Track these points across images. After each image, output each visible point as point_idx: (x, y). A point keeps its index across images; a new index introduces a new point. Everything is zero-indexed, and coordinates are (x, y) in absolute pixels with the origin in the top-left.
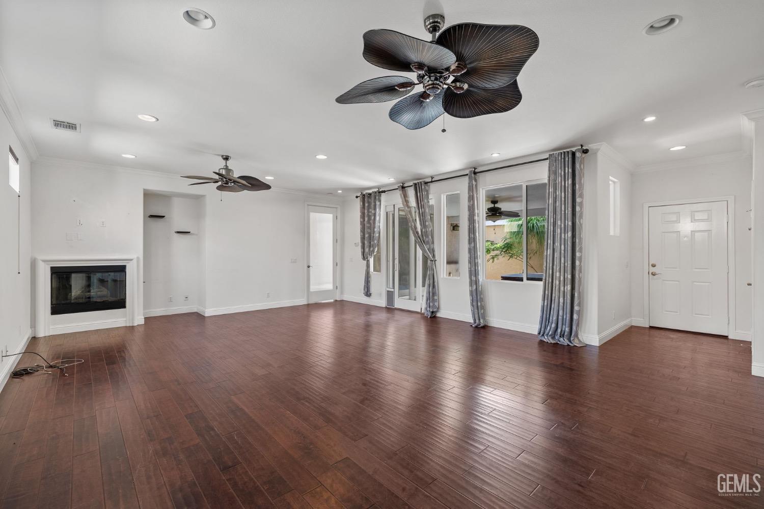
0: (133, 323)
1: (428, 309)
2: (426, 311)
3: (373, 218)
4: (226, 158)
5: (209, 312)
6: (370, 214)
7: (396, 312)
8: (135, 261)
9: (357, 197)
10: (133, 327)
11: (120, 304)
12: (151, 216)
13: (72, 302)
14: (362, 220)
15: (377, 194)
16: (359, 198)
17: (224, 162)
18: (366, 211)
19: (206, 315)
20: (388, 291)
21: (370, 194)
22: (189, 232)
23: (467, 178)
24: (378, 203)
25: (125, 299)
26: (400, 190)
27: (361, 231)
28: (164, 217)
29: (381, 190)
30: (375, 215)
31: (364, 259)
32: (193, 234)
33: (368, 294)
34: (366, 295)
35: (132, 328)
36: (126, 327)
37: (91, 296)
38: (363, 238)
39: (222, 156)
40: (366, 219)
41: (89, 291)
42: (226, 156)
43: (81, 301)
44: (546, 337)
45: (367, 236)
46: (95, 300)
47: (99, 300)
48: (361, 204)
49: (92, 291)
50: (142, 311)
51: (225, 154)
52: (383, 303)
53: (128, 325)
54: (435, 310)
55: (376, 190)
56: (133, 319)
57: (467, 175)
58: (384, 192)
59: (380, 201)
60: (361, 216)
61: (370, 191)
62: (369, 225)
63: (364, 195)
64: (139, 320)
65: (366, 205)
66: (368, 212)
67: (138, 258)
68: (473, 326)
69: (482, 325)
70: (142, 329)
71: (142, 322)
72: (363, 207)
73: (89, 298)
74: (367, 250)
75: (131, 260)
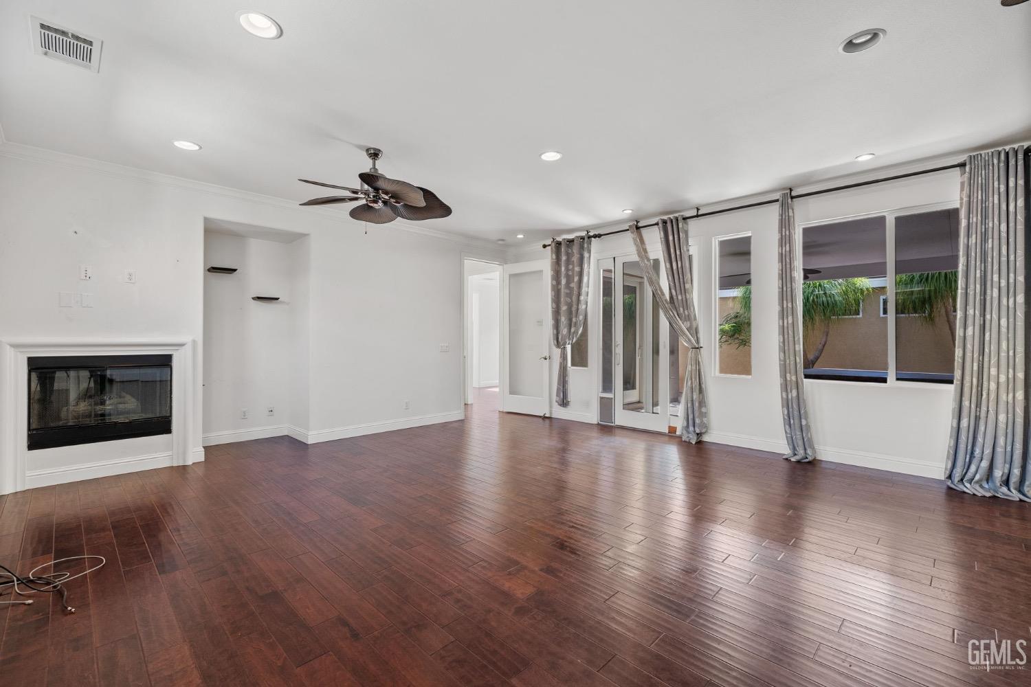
0: (184, 461)
1: (691, 428)
2: (684, 432)
3: (576, 279)
4: (375, 154)
5: (313, 437)
6: (570, 273)
7: (618, 431)
8: (188, 348)
9: (545, 246)
10: (184, 467)
11: (162, 426)
12: (214, 270)
13: (70, 424)
14: (554, 283)
15: (586, 239)
16: (549, 248)
17: (370, 161)
18: (563, 269)
19: (310, 441)
20: (601, 398)
21: (571, 241)
22: (277, 299)
23: (776, 206)
24: (586, 255)
25: (171, 416)
26: (632, 233)
27: (553, 301)
28: (235, 270)
29: (591, 234)
30: (581, 274)
31: (558, 345)
32: (283, 302)
33: (564, 403)
34: (560, 405)
35: (183, 469)
36: (172, 467)
37: (107, 412)
38: (556, 313)
39: (367, 150)
40: (563, 281)
41: (103, 403)
42: (374, 149)
43: (87, 421)
44: (968, 485)
45: (564, 308)
46: (114, 419)
47: (121, 419)
48: (554, 257)
49: (107, 402)
50: (200, 436)
51: (372, 146)
52: (593, 417)
53: (175, 465)
54: (704, 431)
55: (583, 234)
56: (184, 453)
57: (777, 201)
58: (599, 236)
59: (589, 252)
60: (552, 276)
61: (571, 237)
62: (568, 292)
63: (559, 244)
64: (196, 455)
65: (564, 258)
66: (567, 269)
67: (194, 342)
68: (793, 459)
69: (810, 459)
70: (200, 472)
71: (201, 457)
72: (557, 262)
73: (103, 415)
74: (564, 331)
75: (182, 345)
